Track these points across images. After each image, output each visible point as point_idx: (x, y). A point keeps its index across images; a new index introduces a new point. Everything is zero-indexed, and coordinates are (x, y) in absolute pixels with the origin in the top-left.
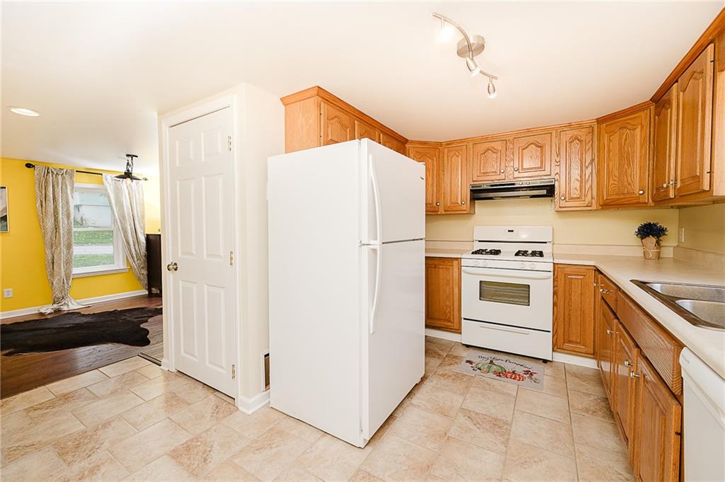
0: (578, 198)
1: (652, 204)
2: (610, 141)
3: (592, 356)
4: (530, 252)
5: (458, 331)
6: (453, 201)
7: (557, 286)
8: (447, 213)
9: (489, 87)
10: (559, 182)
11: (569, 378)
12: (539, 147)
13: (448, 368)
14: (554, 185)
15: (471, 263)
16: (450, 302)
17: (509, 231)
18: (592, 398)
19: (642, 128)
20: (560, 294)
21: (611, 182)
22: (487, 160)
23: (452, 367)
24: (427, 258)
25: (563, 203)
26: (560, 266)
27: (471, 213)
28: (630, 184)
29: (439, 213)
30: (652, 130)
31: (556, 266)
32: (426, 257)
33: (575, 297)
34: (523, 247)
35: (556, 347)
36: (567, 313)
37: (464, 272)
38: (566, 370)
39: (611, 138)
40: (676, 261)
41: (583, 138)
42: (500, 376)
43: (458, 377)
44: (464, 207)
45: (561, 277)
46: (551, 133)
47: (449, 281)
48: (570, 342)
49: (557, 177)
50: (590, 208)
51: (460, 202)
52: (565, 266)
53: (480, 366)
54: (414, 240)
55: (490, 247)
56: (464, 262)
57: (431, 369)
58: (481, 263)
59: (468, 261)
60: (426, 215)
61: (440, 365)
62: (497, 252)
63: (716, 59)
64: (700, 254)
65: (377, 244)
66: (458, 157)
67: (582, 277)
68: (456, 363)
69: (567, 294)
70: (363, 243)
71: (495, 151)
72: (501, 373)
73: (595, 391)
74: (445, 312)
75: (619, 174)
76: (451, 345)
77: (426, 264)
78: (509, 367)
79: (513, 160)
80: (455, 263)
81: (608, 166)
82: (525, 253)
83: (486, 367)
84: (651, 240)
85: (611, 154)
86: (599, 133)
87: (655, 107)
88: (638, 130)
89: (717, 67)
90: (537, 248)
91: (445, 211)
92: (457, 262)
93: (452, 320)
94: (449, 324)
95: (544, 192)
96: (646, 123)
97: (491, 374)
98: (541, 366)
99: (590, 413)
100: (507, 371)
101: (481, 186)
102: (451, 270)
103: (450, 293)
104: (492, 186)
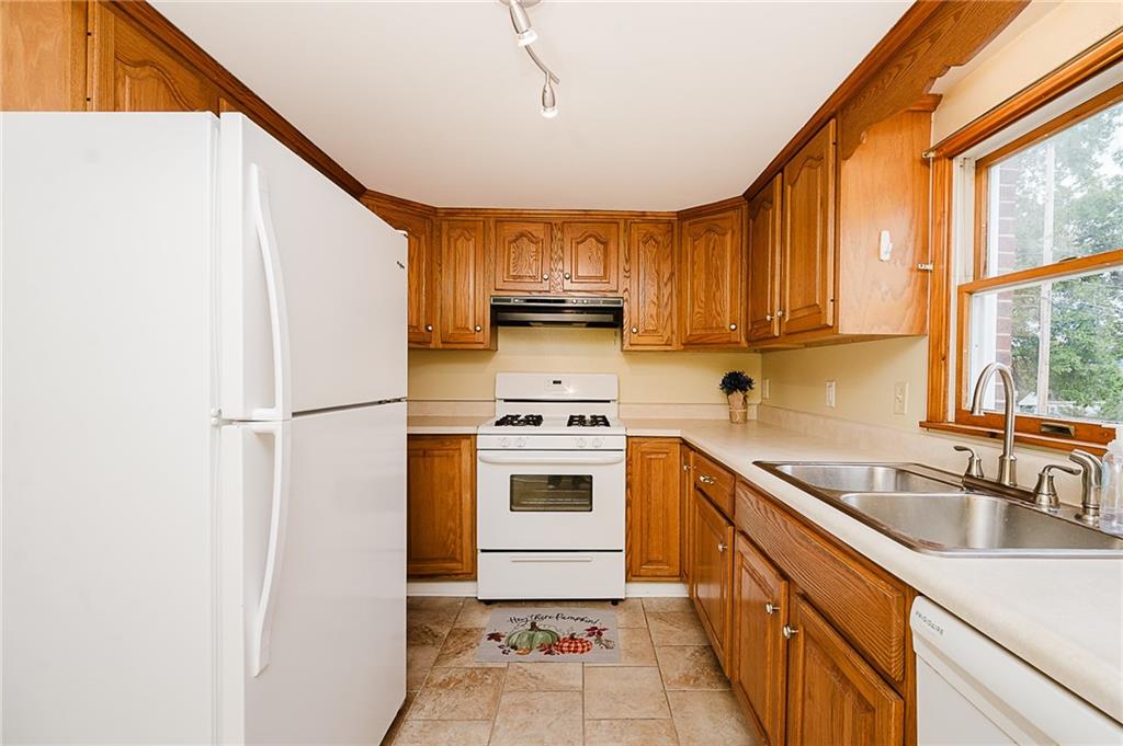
0: (654, 331)
1: (744, 344)
2: (694, 248)
3: (678, 579)
4: (588, 418)
5: (471, 576)
6: (459, 324)
7: (631, 474)
8: (447, 346)
9: (545, 91)
10: (629, 303)
11: (654, 624)
12: (602, 243)
13: (454, 662)
14: (622, 308)
15: (494, 442)
16: (454, 520)
17: (555, 382)
18: (689, 651)
19: (733, 233)
20: (636, 486)
21: (697, 309)
22: (520, 254)
23: (463, 658)
24: (410, 437)
25: (635, 339)
26: (636, 440)
27: (492, 349)
28: (719, 315)
29: (431, 346)
30: (744, 238)
31: (630, 440)
32: (408, 435)
33: (656, 490)
34: (578, 410)
35: (632, 575)
36: (645, 515)
37: (481, 461)
38: (646, 610)
39: (696, 243)
40: (761, 424)
41: (660, 239)
42: (550, 652)
43: (477, 677)
44: (479, 337)
45: (636, 456)
46: (618, 223)
47: (454, 478)
48: (649, 562)
49: (626, 296)
50: (669, 348)
51: (471, 328)
52: (642, 440)
53: (514, 639)
54: (380, 402)
55: (523, 410)
56: (481, 442)
57: (420, 674)
58: (512, 442)
59: (490, 439)
60: (409, 349)
61: (437, 660)
62: (537, 421)
63: (839, 140)
64: (791, 414)
65: (274, 418)
66: (468, 240)
67: (664, 456)
68: (470, 646)
69: (645, 485)
70: (225, 416)
71: (533, 240)
72: (553, 646)
73: (689, 637)
74: (445, 543)
75: (706, 298)
76: (458, 607)
77: (408, 450)
78: (563, 628)
79: (562, 259)
80: (465, 443)
81: (692, 284)
82: (581, 421)
83: (525, 639)
84: (738, 395)
85: (696, 268)
86: (680, 234)
87: (749, 207)
88: (729, 236)
89: (840, 153)
90: (598, 410)
91: (443, 343)
92: (468, 441)
93: (458, 557)
94: (453, 565)
95: (609, 318)
96: (737, 228)
97: (537, 654)
98: (610, 612)
99: (692, 682)
100: (562, 638)
101: (509, 301)
102: (456, 458)
103: (455, 504)
104: (528, 301)
